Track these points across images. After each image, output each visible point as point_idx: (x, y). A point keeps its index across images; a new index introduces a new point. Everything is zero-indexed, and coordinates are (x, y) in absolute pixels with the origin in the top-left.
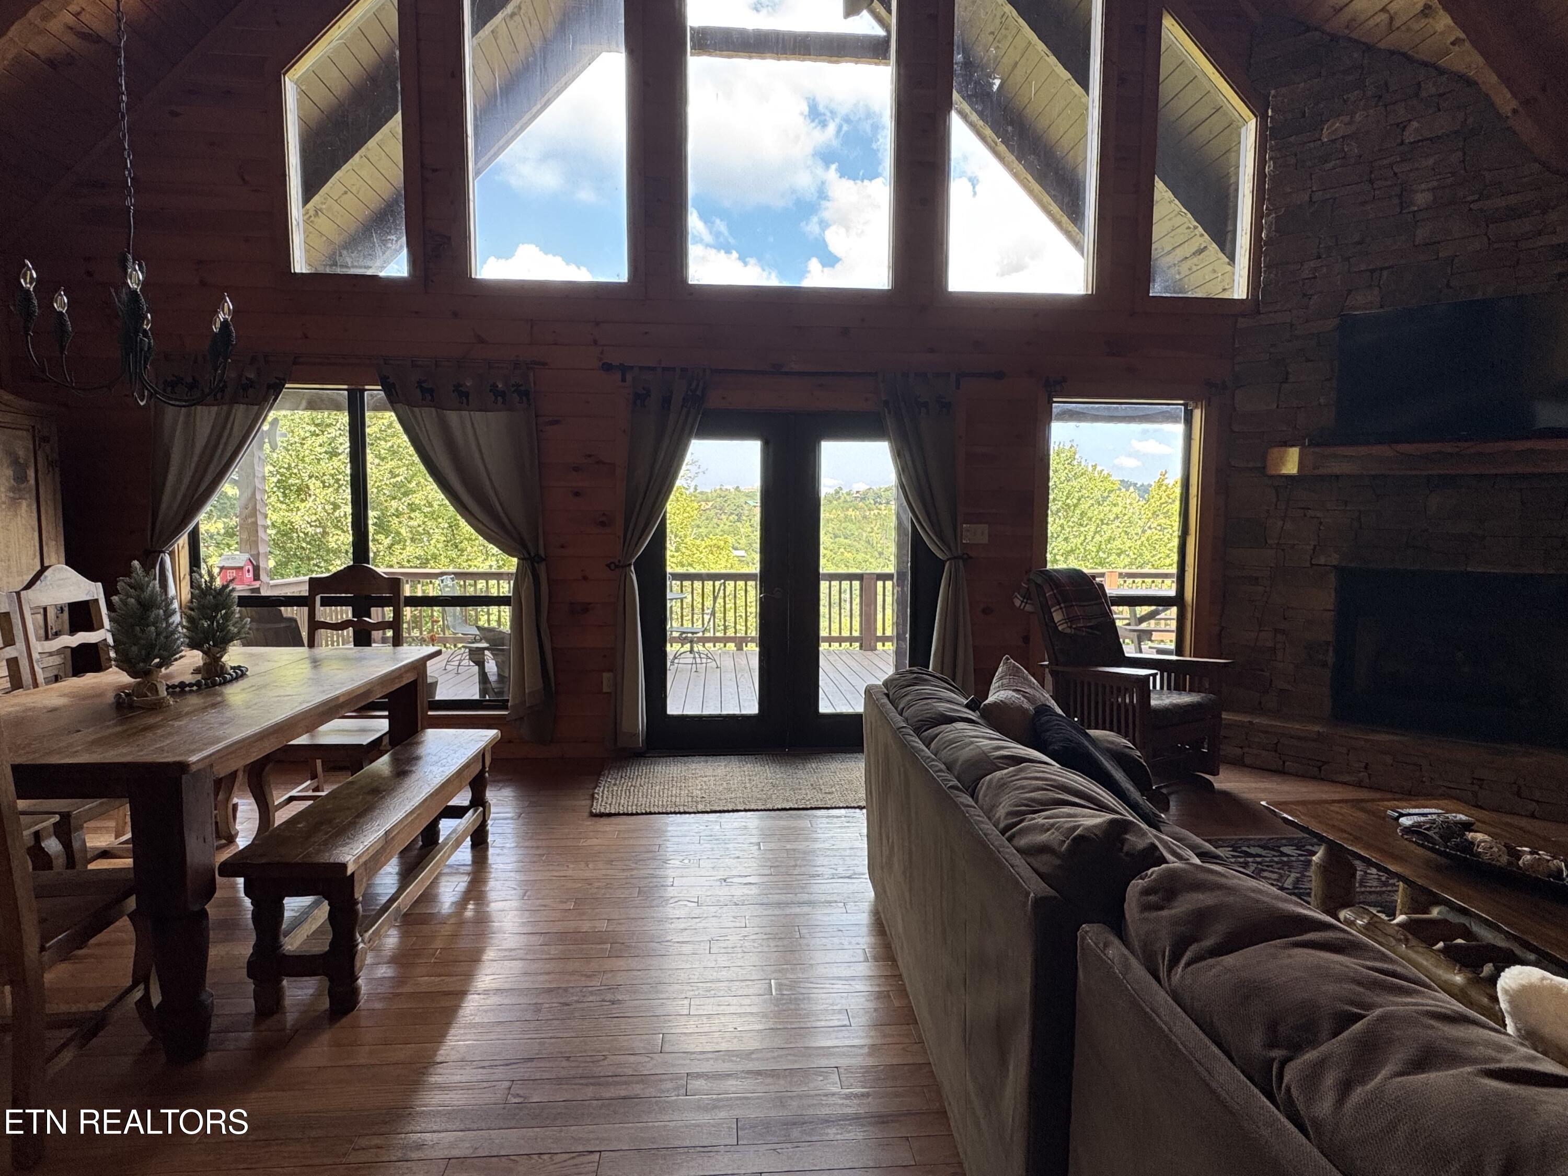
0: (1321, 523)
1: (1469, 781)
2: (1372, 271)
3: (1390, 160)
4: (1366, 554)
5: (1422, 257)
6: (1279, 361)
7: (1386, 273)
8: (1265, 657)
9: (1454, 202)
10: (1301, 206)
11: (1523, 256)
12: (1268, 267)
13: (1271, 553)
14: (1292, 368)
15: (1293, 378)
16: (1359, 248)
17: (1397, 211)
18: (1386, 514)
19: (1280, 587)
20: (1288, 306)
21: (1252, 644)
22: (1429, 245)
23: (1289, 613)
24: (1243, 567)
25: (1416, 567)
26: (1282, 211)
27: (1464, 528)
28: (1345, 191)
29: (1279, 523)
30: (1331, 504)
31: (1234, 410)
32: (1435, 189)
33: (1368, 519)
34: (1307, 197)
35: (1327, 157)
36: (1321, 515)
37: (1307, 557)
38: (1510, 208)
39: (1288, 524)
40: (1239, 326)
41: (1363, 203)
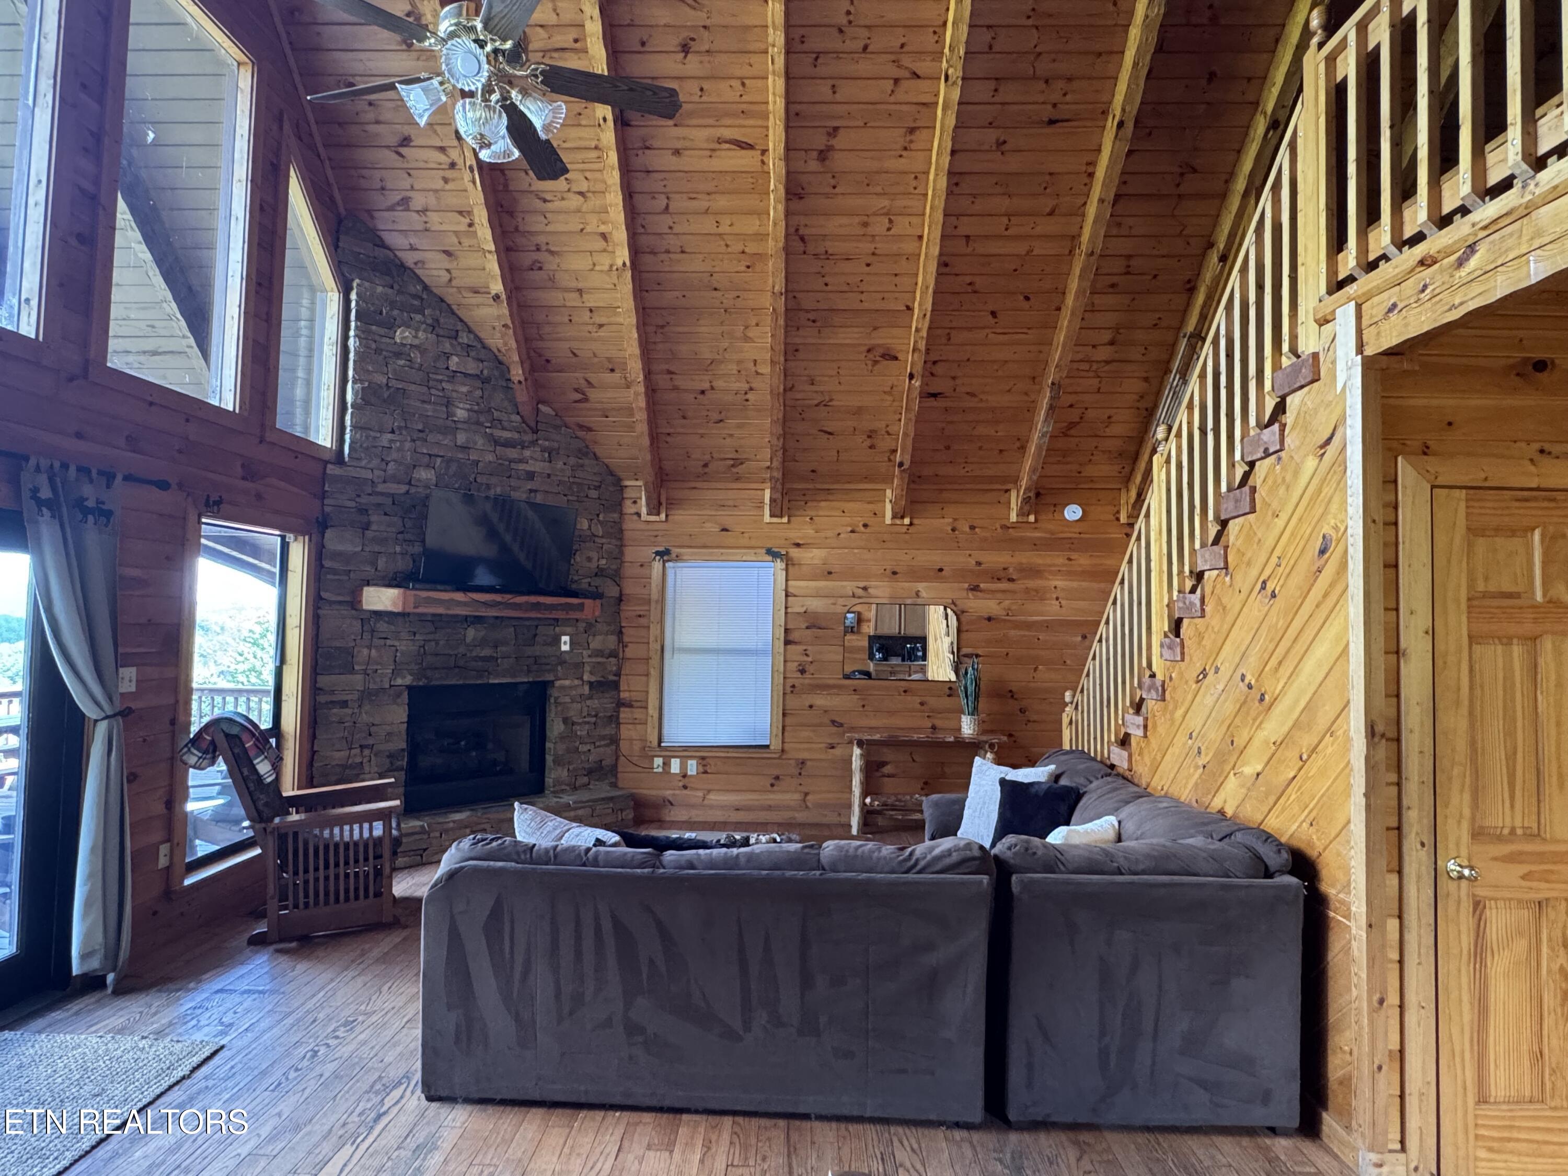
0: (397, 650)
2: (430, 455)
3: (440, 377)
4: (429, 673)
5: (460, 456)
6: (363, 511)
7: (439, 460)
8: (355, 772)
9: (478, 423)
10: (380, 386)
11: (513, 472)
12: (354, 427)
13: (359, 677)
14: (374, 518)
15: (374, 527)
16: (421, 435)
17: (445, 416)
18: (441, 643)
19: (367, 707)
20: (370, 466)
21: (344, 762)
22: (464, 448)
23: (373, 729)
24: (332, 692)
25: (461, 682)
26: (366, 384)
27: (487, 652)
28: (413, 387)
29: (365, 651)
30: (404, 635)
31: (323, 546)
32: (468, 410)
33: (430, 647)
34: (385, 381)
35: (398, 355)
36: (397, 643)
37: (386, 680)
38: (506, 439)
39: (373, 652)
40: (328, 471)
41: (424, 402)
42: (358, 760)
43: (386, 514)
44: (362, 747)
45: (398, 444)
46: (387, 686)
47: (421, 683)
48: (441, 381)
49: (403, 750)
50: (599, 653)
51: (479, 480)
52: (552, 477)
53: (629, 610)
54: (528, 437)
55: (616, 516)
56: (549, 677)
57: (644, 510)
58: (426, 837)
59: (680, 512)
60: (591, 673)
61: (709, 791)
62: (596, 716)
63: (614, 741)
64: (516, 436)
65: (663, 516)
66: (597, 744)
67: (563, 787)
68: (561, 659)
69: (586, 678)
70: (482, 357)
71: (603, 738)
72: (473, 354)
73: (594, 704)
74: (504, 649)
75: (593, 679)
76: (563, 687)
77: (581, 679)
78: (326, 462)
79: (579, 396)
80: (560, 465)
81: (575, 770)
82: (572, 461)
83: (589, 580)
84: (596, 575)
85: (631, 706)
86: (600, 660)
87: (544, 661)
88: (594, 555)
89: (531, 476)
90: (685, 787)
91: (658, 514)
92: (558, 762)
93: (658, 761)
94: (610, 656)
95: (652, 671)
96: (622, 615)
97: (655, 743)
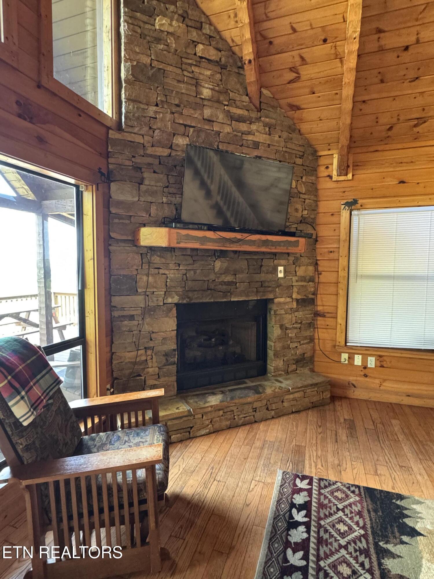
0: (167, 277)
1: (252, 411)
2: (185, 126)
3: (190, 61)
4: (190, 294)
5: (207, 127)
6: (138, 169)
7: (192, 130)
8: (142, 367)
9: (218, 101)
10: (145, 65)
11: (244, 142)
12: (128, 99)
13: (141, 298)
14: (146, 175)
15: (146, 182)
16: (178, 109)
17: (195, 95)
18: (198, 271)
19: (148, 320)
20: (142, 132)
21: (134, 360)
22: (210, 121)
23: (153, 336)
24: (123, 309)
25: (212, 301)
26: (135, 63)
27: (229, 278)
28: (169, 68)
29: (145, 278)
30: (171, 266)
31: (111, 197)
32: (212, 89)
33: (190, 275)
34: (149, 61)
35: (158, 40)
36: (167, 272)
37: (161, 299)
38: (239, 115)
39: (151, 279)
40: (110, 136)
41: (179, 81)
42: (143, 358)
43: (154, 172)
44: (145, 348)
45: (161, 115)
46: (162, 304)
47: (185, 302)
48: (191, 65)
49: (174, 350)
50: (303, 279)
51: (220, 147)
52: (271, 147)
53: (322, 248)
54: (254, 115)
55: (313, 178)
56: (271, 296)
57: (335, 173)
58: (192, 418)
59: (365, 172)
60: (298, 293)
61: (385, 380)
62: (301, 323)
63: (312, 340)
64: (246, 113)
65: (350, 176)
66: (302, 342)
67: (280, 372)
68: (278, 284)
69: (294, 296)
70: (220, 46)
71: (305, 338)
72: (213, 43)
73: (300, 314)
74: (241, 276)
75: (299, 297)
76: (280, 303)
77: (291, 297)
78: (108, 128)
79: (294, 75)
80: (277, 138)
81: (288, 360)
82: (285, 135)
83: (296, 226)
84: (301, 222)
85: (324, 316)
86: (303, 283)
87: (266, 284)
88: (299, 207)
89: (256, 145)
90: (366, 376)
91: (346, 175)
92: (276, 355)
93: (345, 356)
94: (310, 281)
95: (340, 292)
96: (318, 251)
97: (343, 343)
